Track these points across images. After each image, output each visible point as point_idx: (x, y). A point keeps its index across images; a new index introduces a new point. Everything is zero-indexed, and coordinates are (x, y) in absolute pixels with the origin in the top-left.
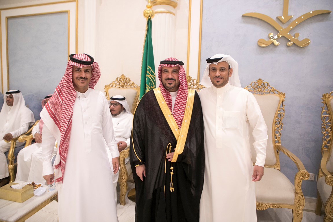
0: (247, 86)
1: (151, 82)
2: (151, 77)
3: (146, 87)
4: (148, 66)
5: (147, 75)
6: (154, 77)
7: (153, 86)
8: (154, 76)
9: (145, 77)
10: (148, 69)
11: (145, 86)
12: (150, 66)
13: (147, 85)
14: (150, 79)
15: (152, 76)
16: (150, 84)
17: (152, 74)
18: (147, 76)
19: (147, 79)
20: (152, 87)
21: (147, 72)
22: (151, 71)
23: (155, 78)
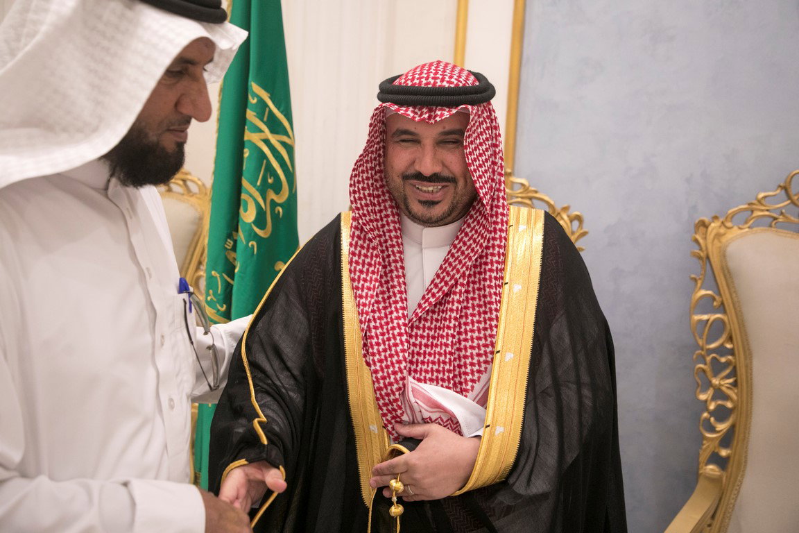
0: (761, 195)
1: (270, 169)
2: (267, 142)
3: (244, 196)
4: (255, 87)
5: (247, 132)
6: (284, 144)
7: (277, 188)
8: (285, 139)
9: (240, 144)
10: (253, 101)
11: (237, 189)
12: (265, 88)
13: (245, 183)
14: (263, 156)
15: (274, 140)
16: (265, 180)
17: (275, 126)
18: (249, 136)
19: (247, 153)
20: (272, 195)
21: (250, 115)
22: (271, 112)
23: (290, 149)
